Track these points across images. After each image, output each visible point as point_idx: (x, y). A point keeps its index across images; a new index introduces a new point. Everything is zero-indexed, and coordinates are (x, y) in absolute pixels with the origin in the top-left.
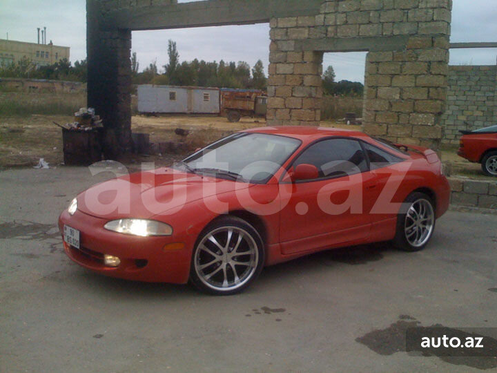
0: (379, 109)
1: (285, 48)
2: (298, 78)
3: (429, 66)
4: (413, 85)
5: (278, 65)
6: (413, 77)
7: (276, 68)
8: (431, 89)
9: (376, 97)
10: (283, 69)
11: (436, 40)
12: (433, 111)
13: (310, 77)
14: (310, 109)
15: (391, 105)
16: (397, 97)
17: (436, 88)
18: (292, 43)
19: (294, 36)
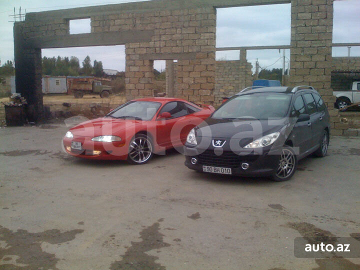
0: (184, 88)
1: (134, 58)
2: (142, 73)
3: (207, 67)
4: (199, 76)
5: (131, 67)
6: (199, 72)
7: (129, 69)
8: (208, 78)
9: (182, 82)
10: (134, 69)
11: (209, 54)
12: (210, 88)
13: (148, 73)
14: (149, 89)
15: (190, 86)
16: (192, 82)
17: (211, 77)
18: (138, 56)
19: (138, 52)
